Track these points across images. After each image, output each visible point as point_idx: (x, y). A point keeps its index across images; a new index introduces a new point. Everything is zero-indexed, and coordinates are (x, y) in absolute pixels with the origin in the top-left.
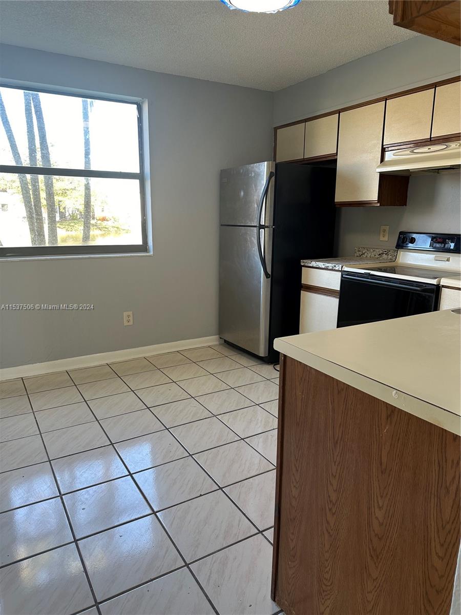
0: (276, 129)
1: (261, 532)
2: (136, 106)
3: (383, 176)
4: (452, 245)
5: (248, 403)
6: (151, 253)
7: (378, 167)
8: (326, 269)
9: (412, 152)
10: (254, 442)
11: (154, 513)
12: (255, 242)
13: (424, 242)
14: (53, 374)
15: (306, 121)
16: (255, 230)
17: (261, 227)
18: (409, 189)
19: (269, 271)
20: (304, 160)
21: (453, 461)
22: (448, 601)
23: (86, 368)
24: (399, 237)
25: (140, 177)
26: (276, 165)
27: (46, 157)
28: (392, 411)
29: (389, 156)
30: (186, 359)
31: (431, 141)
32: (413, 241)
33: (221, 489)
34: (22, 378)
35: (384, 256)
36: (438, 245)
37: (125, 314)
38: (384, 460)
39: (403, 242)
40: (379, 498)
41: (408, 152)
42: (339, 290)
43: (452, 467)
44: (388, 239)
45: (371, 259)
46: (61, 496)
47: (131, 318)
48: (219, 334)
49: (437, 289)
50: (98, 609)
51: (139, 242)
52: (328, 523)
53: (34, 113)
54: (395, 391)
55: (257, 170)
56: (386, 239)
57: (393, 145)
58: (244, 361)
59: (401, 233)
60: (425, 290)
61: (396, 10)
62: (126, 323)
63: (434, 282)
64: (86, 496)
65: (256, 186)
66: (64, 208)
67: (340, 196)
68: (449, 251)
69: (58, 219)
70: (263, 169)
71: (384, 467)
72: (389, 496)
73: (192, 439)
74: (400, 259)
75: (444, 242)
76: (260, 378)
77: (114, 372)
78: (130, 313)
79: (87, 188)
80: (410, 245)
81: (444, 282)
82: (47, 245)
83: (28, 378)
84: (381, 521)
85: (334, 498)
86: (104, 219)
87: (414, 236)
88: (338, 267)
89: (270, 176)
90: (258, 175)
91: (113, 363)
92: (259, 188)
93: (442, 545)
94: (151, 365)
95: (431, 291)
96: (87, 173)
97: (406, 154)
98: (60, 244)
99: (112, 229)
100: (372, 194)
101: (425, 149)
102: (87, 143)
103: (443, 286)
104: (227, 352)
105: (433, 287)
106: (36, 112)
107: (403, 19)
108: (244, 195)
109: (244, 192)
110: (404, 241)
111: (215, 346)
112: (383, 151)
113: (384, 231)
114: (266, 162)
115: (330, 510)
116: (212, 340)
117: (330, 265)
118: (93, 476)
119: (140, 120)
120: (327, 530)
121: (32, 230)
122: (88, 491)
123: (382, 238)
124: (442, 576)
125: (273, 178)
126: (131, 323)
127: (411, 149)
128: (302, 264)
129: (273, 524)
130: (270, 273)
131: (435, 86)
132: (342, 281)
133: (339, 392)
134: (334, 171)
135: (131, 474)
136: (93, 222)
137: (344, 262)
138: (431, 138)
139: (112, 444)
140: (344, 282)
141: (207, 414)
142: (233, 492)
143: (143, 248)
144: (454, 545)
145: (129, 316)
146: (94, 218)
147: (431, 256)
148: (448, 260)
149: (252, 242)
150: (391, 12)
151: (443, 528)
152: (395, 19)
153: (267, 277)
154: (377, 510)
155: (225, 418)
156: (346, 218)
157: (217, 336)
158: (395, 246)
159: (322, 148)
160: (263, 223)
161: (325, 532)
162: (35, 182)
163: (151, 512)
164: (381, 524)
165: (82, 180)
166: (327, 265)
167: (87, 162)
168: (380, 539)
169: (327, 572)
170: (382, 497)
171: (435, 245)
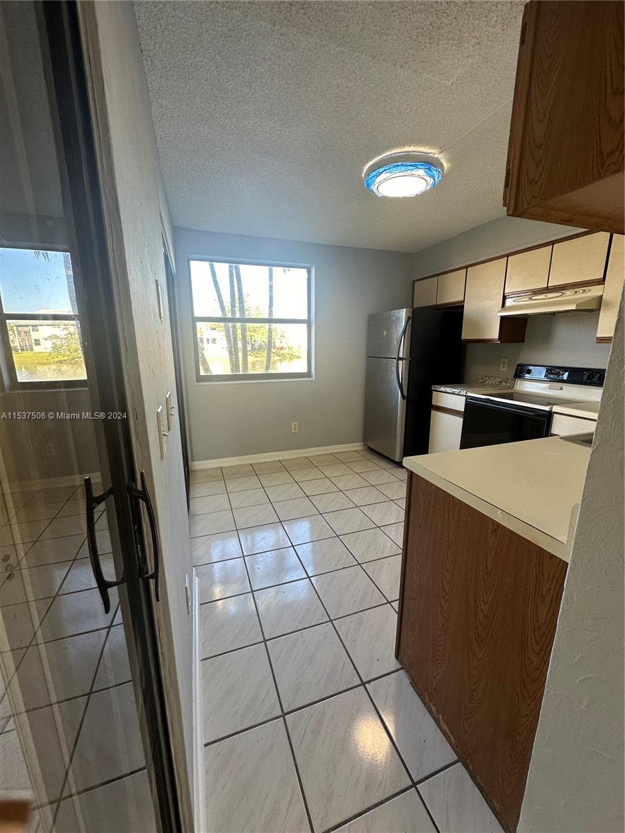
0: (414, 282)
1: (389, 603)
2: (306, 270)
3: (503, 318)
4: (565, 376)
5: (384, 499)
6: (314, 378)
7: (499, 312)
8: (453, 393)
9: (530, 299)
10: (387, 530)
11: (309, 577)
12: (395, 370)
13: (540, 373)
14: (241, 465)
15: (438, 275)
16: (395, 361)
17: (400, 359)
18: (527, 328)
19: (405, 394)
20: (436, 305)
21: (549, 576)
22: (541, 690)
23: (263, 463)
24: (517, 369)
25: (308, 322)
26: (413, 311)
27: (242, 309)
28: (497, 527)
29: (509, 302)
30: (337, 460)
31: (548, 290)
32: (529, 372)
33: (360, 564)
34: (221, 468)
35: (504, 384)
36: (552, 376)
37: (293, 424)
38: (489, 566)
39: (521, 373)
40: (485, 595)
41: (527, 299)
42: (463, 410)
43: (548, 580)
44: (507, 370)
45: (492, 386)
46: (244, 557)
47: (297, 427)
48: (364, 441)
49: (550, 415)
50: (266, 644)
51: (305, 370)
52: (441, 606)
53: (235, 278)
54: (500, 511)
55: (397, 315)
56: (505, 369)
57: (513, 293)
58: (383, 464)
59: (519, 365)
60: (538, 415)
61: (509, 204)
62: (293, 431)
63: (547, 408)
64: (261, 559)
65: (396, 327)
66: (255, 341)
67: (466, 335)
68: (563, 381)
69: (249, 348)
70: (403, 314)
71: (489, 570)
72: (492, 594)
73: (339, 524)
74: (518, 386)
75: (558, 374)
76: (395, 479)
77: (283, 467)
78: (297, 423)
79: (270, 331)
80: (527, 375)
81: (555, 409)
82: (241, 373)
83: (226, 468)
84: (485, 614)
85: (447, 588)
86: (282, 348)
87: (531, 368)
88: (463, 393)
89: (408, 319)
90: (398, 319)
91: (284, 460)
92: (398, 329)
93: (537, 643)
94: (310, 463)
95: (544, 416)
96: (270, 321)
97: (524, 301)
98: (250, 372)
99: (287, 356)
100: (494, 333)
101: (542, 296)
102: (271, 298)
103: (555, 413)
104: (369, 456)
105: (545, 413)
106: (237, 277)
107: (515, 210)
108: (387, 334)
109: (387, 331)
110: (521, 371)
111: (360, 450)
112: (504, 298)
113: (504, 363)
114: (405, 310)
115: (444, 597)
116: (358, 446)
117: (456, 391)
118: (266, 544)
119: (309, 280)
120: (441, 612)
121: (231, 362)
122: (262, 556)
123: (502, 369)
124: (536, 669)
125: (410, 321)
126: (297, 431)
127: (530, 297)
128: (433, 389)
129: (398, 598)
130: (406, 395)
131: (552, 243)
132: (466, 403)
133: (454, 506)
134: (461, 314)
135: (293, 546)
136: (273, 350)
137: (469, 388)
138: (548, 287)
139: (281, 522)
140: (467, 405)
141: (351, 505)
142: (369, 568)
143: (308, 375)
144: (548, 645)
145: (295, 425)
146: (274, 348)
147: (546, 385)
148: (561, 389)
149: (392, 371)
150: (505, 205)
151: (539, 629)
152: (508, 211)
153: (403, 399)
154: (482, 604)
155: (365, 509)
156: (471, 351)
157: (362, 443)
158: (513, 375)
159: (452, 297)
160: (401, 356)
161: (439, 613)
162: (234, 327)
163: (306, 576)
164: (485, 617)
165: (267, 326)
166: (454, 390)
167: (271, 313)
168: (484, 628)
169: (440, 646)
170: (486, 594)
171: (549, 376)
